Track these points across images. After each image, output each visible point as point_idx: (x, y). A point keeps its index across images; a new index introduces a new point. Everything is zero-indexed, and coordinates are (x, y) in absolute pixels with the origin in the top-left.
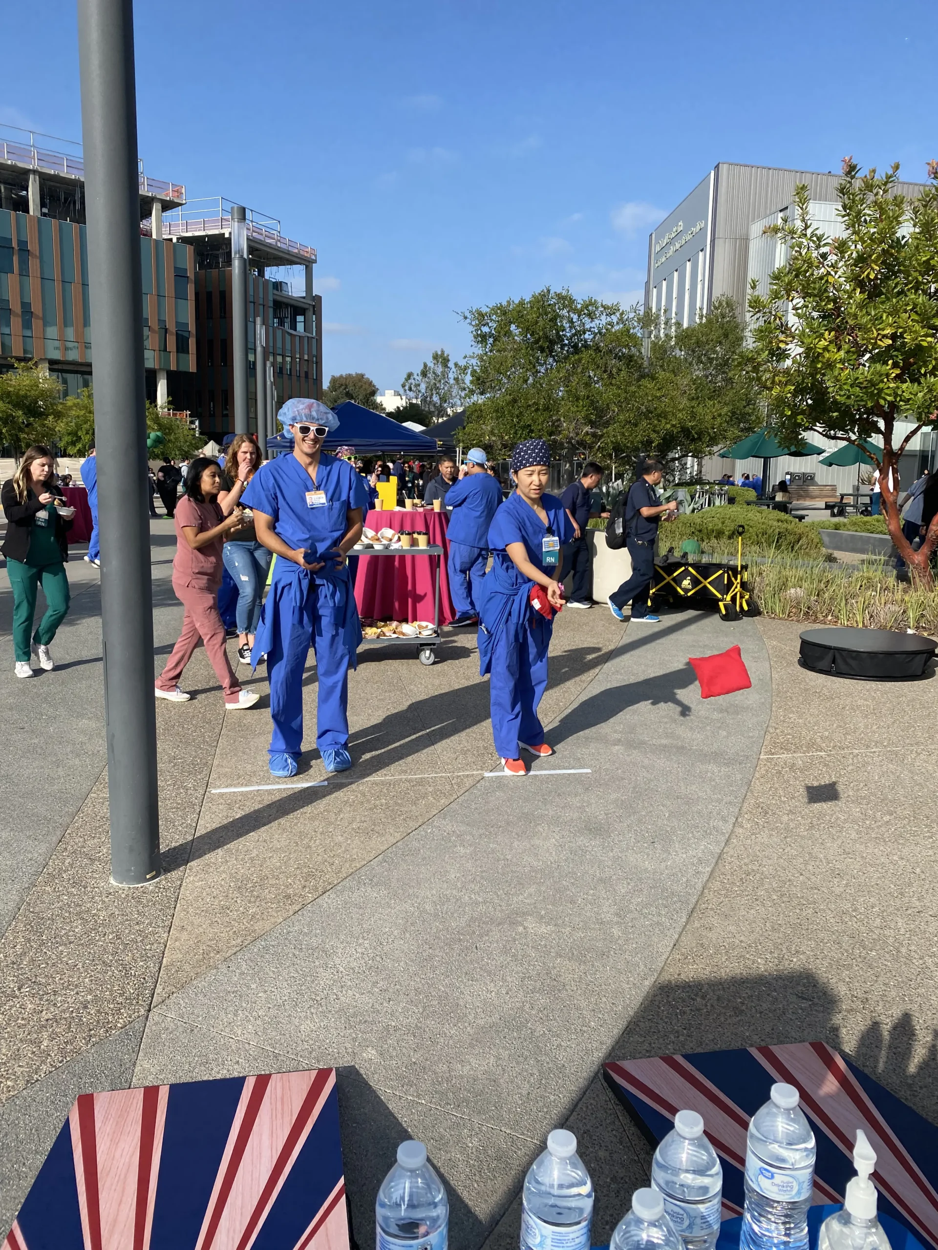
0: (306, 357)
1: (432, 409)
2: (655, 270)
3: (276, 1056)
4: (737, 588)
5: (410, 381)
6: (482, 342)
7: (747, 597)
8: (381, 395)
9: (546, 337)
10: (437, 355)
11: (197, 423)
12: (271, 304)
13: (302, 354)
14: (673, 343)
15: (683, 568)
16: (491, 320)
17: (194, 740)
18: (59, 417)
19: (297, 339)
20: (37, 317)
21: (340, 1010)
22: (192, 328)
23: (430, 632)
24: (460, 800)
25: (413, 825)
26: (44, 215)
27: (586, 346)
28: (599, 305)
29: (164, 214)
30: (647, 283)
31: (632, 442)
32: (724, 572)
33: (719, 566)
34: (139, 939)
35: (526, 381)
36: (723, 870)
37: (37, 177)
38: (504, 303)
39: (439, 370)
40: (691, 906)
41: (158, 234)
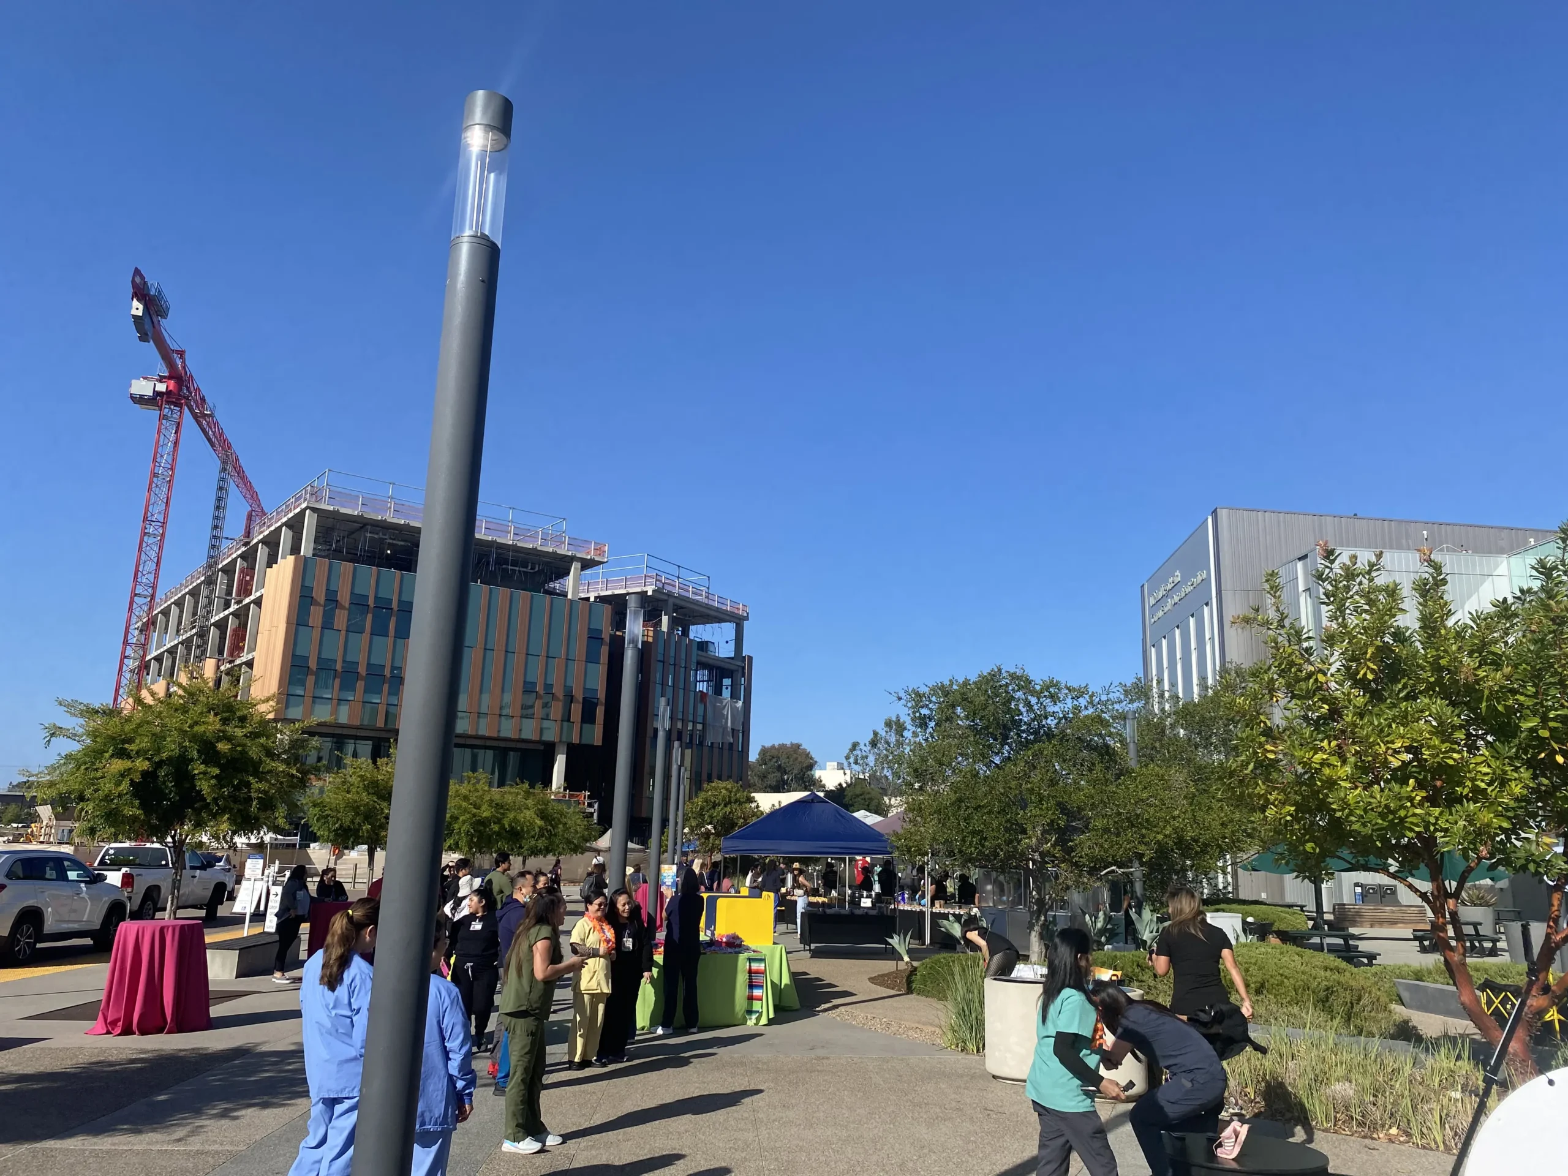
2: (1151, 625)
5: (855, 753)
6: (921, 726)
8: (821, 769)
9: (998, 724)
10: (890, 720)
11: (596, 806)
12: (694, 666)
16: (931, 701)
22: (602, 694)
28: (1063, 685)
30: (1144, 641)
39: (893, 738)
41: (574, 593)
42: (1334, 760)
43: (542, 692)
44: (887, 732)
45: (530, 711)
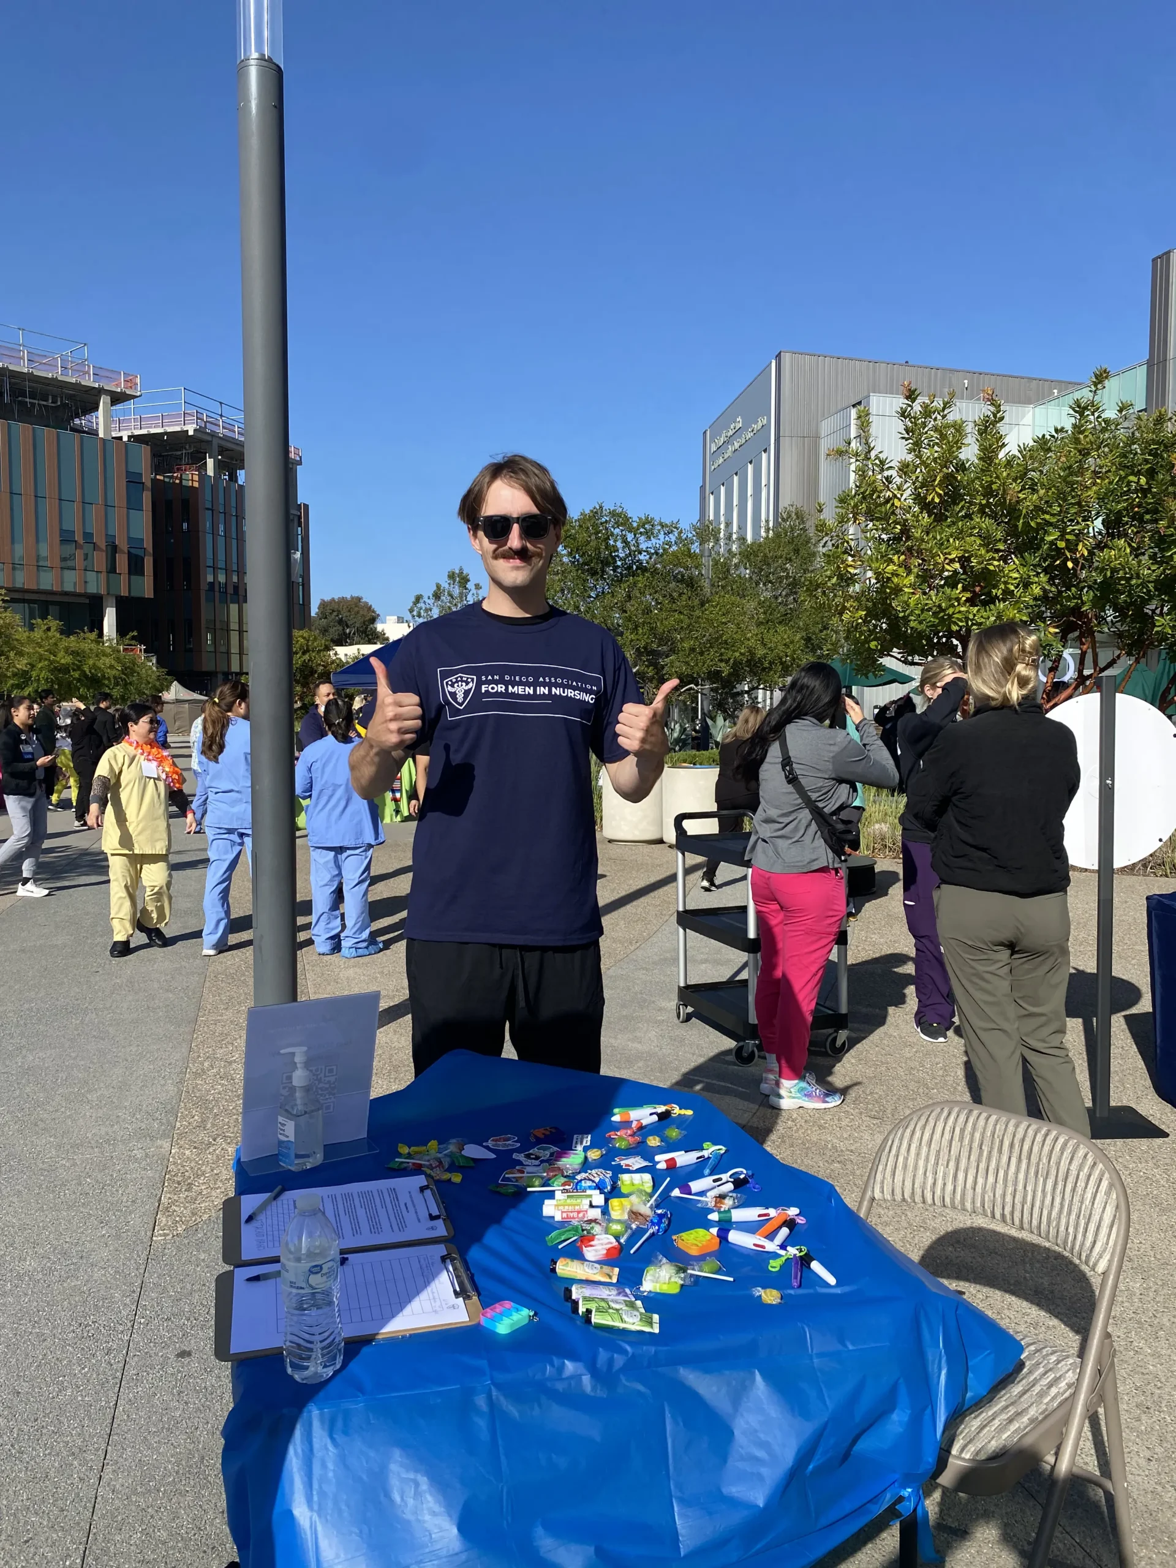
2: (711, 473)
5: (419, 605)
8: (382, 623)
9: (599, 559)
10: (453, 573)
11: (154, 660)
14: (736, 561)
22: (148, 544)
29: (113, 408)
30: (703, 488)
39: (456, 591)
41: (105, 433)
42: (901, 571)
43: (81, 541)
44: (449, 584)
45: (70, 563)
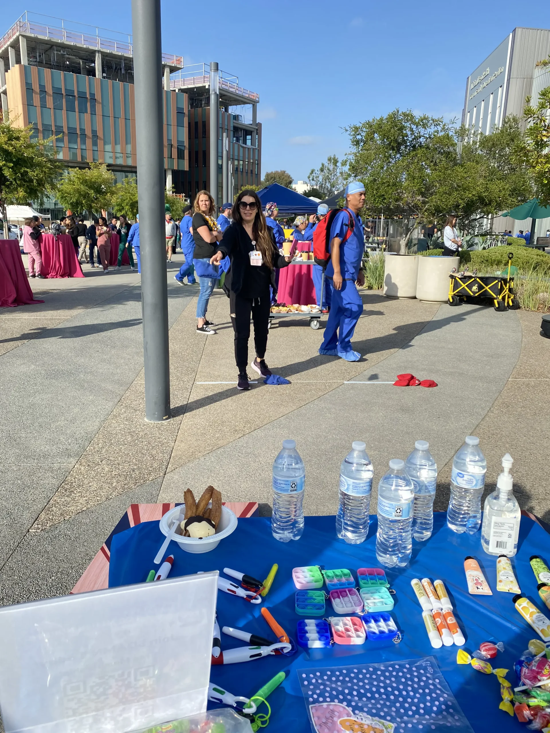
0: (252, 161)
1: (326, 192)
2: (469, 101)
3: (228, 497)
4: (506, 292)
5: (313, 175)
6: (356, 145)
7: (512, 297)
8: (295, 184)
9: (396, 141)
10: (331, 158)
11: (189, 201)
12: (232, 129)
13: (249, 159)
14: (478, 146)
15: (473, 279)
16: (363, 131)
17: (187, 360)
18: (113, 194)
19: (247, 149)
20: (101, 139)
21: (261, 480)
22: (186, 144)
23: (317, 310)
24: (330, 393)
25: (303, 403)
26: (104, 77)
27: (421, 146)
28: (430, 119)
29: (171, 75)
30: (464, 110)
31: (447, 206)
32: (499, 281)
33: (495, 278)
34: (160, 445)
35: (382, 168)
36: (479, 432)
37: (100, 55)
38: (371, 120)
39: (331, 167)
40: (457, 448)
41: (167, 87)
44: (328, 163)
